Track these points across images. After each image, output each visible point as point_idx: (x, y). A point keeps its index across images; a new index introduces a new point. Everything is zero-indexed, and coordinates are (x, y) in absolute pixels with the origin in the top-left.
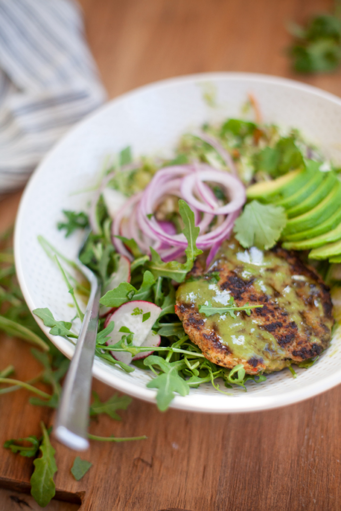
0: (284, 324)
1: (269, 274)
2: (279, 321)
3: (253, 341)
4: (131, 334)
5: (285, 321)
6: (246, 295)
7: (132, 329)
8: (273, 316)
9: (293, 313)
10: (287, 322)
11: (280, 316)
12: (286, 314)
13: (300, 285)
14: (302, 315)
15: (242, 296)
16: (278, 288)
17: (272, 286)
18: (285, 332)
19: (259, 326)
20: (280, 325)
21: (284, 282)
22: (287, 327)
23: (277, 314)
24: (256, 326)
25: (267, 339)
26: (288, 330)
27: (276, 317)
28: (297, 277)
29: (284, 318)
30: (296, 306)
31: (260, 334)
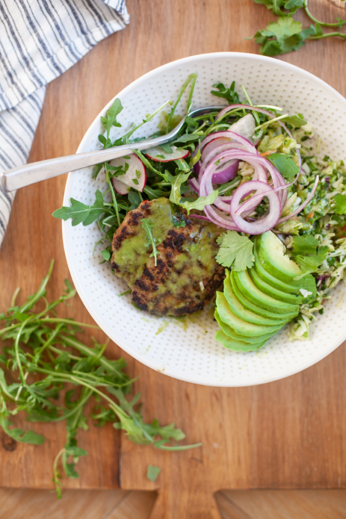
0: (154, 282)
1: (195, 263)
2: (155, 278)
3: (131, 263)
4: (124, 172)
5: (157, 282)
6: (169, 250)
7: (128, 172)
8: (158, 273)
9: (166, 286)
10: (157, 284)
11: (160, 278)
12: (163, 281)
13: (196, 287)
14: (168, 293)
15: (168, 247)
16: (186, 271)
17: (185, 267)
18: (147, 284)
19: (145, 265)
20: (152, 279)
21: (193, 276)
22: (152, 285)
23: (161, 275)
24: (144, 262)
25: (136, 272)
26: (150, 286)
27: (157, 275)
28: (201, 284)
29: (159, 281)
30: (174, 288)
31: (139, 266)
